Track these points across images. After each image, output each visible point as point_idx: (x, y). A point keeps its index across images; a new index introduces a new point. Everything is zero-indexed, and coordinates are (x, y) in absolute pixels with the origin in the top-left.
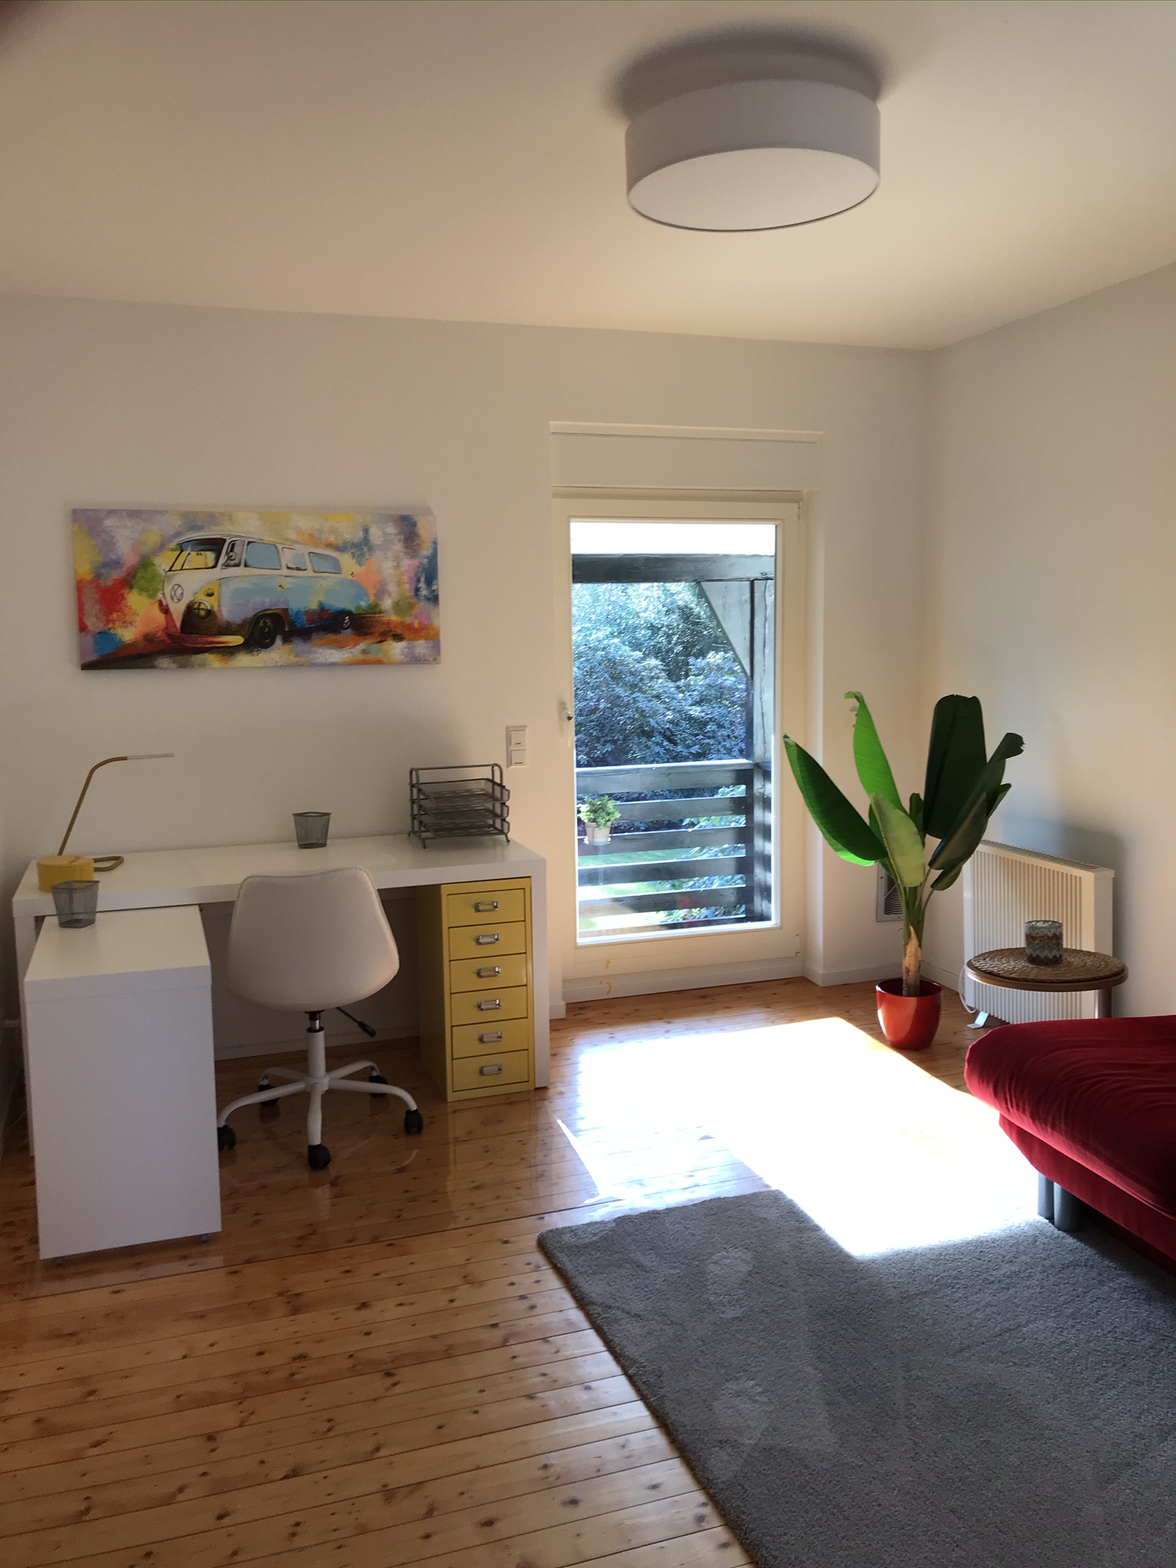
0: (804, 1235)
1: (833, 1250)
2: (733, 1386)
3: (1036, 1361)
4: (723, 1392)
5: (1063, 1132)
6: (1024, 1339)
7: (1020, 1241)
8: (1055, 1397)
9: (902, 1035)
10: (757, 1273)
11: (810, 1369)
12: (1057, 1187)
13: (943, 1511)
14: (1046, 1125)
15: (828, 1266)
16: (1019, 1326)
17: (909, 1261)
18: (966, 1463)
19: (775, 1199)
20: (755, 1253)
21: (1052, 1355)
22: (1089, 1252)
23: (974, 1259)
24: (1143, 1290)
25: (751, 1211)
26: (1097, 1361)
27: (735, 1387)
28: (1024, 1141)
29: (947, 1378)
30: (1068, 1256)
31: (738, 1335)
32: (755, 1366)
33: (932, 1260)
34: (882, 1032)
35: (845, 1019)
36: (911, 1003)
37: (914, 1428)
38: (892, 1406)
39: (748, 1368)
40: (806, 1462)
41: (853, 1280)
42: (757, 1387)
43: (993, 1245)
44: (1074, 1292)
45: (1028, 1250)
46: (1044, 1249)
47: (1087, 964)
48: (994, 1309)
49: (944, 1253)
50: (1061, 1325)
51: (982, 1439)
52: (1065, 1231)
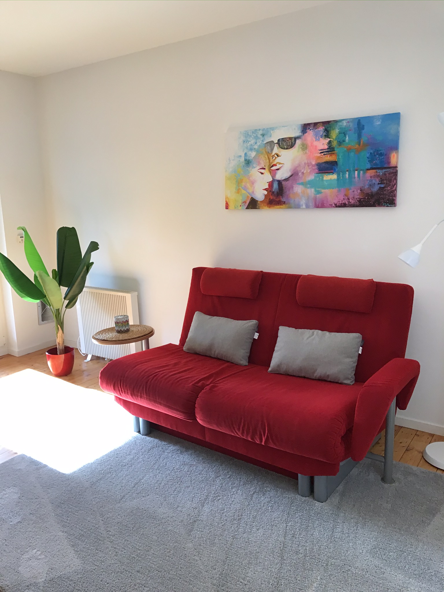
0: (40, 471)
1: (56, 473)
2: (26, 556)
3: (151, 492)
4: (22, 561)
5: (145, 398)
6: (144, 485)
7: (130, 445)
8: (162, 504)
9: (60, 370)
10: (23, 496)
11: (61, 533)
12: (141, 419)
13: (135, 573)
14: (138, 397)
15: (55, 481)
16: (140, 480)
17: (90, 468)
18: (137, 547)
19: (23, 458)
20: (20, 487)
21: (156, 487)
22: (156, 441)
23: (115, 458)
24: (178, 450)
25: (12, 468)
26: (172, 484)
27: (27, 557)
28: (126, 405)
29: (120, 513)
30: (149, 445)
31: (22, 530)
32: (35, 542)
33: (99, 464)
34: (51, 371)
35: (32, 369)
36: (62, 358)
37: (112, 541)
38: (101, 535)
39: (31, 544)
40: (71, 579)
41: (69, 484)
42: (38, 552)
43: (121, 449)
44: (156, 459)
45: (134, 447)
46: (140, 445)
47: (139, 330)
48: (129, 476)
49: (103, 459)
50: (155, 474)
51: (140, 534)
52: (145, 435)
